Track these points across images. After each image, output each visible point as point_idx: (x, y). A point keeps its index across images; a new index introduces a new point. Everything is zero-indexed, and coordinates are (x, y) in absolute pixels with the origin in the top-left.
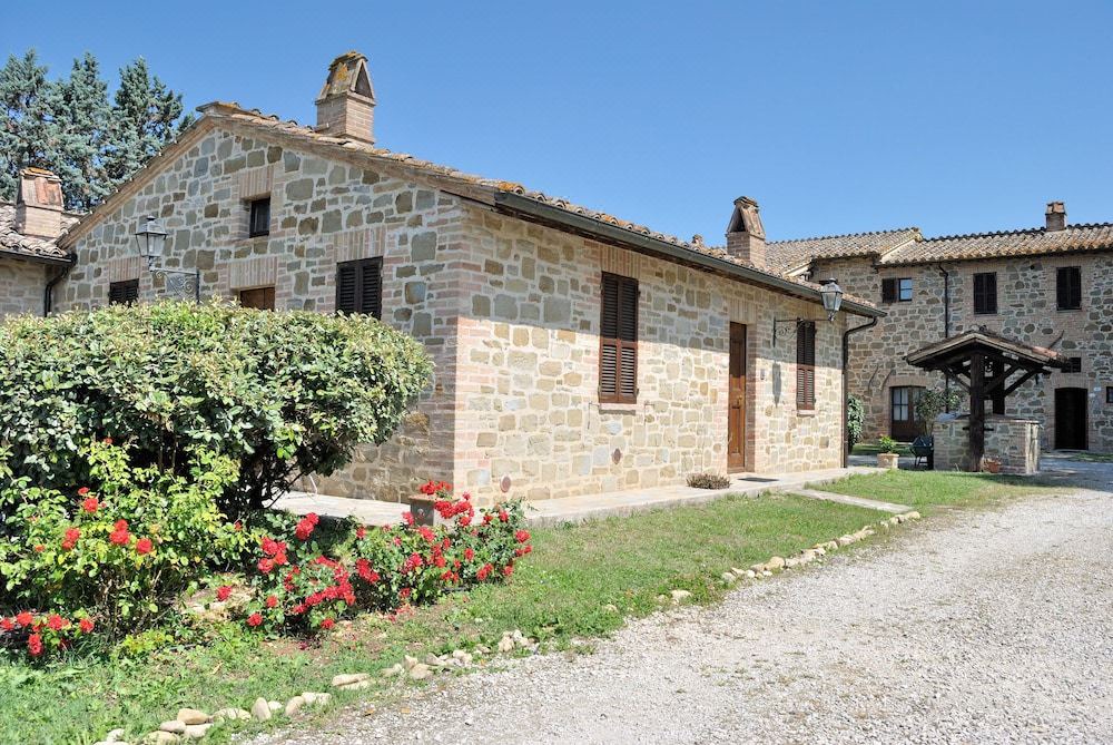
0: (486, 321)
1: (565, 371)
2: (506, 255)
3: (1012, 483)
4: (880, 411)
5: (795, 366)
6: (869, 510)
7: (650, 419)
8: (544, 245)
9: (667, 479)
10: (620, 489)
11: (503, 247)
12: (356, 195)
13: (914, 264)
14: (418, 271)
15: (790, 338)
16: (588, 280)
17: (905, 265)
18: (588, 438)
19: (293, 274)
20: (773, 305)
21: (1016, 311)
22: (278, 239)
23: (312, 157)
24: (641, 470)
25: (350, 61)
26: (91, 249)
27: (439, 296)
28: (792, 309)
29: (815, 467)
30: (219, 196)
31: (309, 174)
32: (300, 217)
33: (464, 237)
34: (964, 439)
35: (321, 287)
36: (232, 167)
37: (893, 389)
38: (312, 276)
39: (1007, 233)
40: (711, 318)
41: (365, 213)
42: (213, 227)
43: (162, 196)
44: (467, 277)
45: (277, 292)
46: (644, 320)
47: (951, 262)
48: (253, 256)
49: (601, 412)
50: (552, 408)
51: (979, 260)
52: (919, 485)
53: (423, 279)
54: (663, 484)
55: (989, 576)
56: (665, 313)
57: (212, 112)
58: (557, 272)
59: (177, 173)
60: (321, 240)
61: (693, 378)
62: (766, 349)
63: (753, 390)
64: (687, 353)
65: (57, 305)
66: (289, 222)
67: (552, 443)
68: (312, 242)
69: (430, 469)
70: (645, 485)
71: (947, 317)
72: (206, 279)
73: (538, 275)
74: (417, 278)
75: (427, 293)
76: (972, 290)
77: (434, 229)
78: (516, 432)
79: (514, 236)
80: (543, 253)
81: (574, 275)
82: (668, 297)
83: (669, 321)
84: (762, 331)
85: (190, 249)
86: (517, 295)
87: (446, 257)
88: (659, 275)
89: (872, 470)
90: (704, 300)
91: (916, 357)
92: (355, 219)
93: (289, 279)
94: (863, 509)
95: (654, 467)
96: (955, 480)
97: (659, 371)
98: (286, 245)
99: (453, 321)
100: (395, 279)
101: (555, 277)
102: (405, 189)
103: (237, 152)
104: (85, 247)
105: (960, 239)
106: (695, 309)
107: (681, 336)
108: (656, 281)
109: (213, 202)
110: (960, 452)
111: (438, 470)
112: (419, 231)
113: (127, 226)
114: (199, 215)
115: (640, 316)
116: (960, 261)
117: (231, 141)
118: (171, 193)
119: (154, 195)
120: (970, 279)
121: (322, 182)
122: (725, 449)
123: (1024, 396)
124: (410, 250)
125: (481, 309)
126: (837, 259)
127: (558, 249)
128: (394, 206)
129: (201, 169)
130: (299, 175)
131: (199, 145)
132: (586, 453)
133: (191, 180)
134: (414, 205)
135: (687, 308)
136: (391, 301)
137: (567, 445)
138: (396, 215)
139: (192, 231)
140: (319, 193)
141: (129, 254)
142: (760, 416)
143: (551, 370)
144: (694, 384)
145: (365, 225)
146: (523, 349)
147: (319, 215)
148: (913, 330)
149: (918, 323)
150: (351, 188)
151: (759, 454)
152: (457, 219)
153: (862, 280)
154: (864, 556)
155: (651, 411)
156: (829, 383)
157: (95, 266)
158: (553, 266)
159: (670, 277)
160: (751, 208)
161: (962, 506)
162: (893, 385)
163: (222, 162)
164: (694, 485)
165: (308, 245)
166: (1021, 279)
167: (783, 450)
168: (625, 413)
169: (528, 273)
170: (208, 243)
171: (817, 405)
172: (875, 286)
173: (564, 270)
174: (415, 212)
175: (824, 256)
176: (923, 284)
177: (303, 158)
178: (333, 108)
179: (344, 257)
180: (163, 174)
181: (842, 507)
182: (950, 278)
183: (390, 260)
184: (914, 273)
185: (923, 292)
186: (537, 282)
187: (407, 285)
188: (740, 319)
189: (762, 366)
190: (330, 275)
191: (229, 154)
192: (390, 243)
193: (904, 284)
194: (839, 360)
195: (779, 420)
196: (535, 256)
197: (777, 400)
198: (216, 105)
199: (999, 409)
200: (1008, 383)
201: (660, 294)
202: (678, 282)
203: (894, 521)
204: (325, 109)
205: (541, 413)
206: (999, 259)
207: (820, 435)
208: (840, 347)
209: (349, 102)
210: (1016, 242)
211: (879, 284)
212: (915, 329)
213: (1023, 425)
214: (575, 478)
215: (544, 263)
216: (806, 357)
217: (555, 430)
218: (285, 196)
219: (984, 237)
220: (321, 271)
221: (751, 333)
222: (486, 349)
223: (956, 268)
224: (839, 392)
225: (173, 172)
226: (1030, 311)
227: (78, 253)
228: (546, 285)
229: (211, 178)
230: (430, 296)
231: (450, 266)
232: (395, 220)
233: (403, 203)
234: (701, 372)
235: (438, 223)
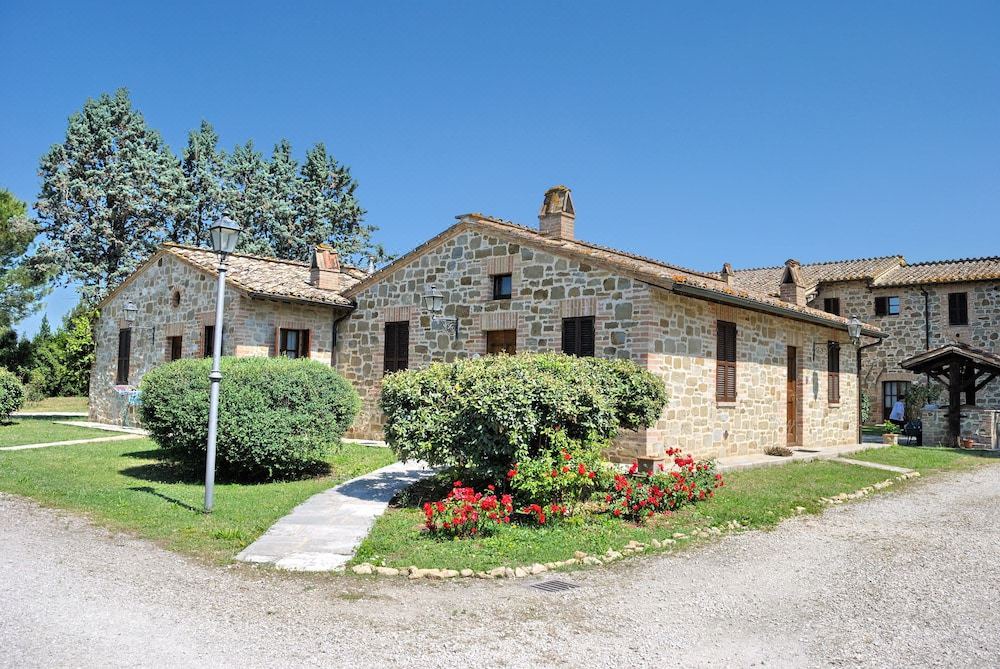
0: (661, 355)
1: (699, 383)
2: (669, 316)
3: (981, 456)
4: (875, 399)
5: (827, 373)
6: (885, 471)
7: (743, 411)
8: (688, 307)
9: (753, 450)
10: (727, 456)
11: (669, 311)
12: (575, 278)
13: (900, 286)
14: (620, 326)
15: (824, 355)
16: (710, 326)
17: (894, 287)
18: (710, 424)
19: (530, 323)
20: (813, 334)
21: (983, 322)
22: (518, 302)
23: (542, 253)
24: (738, 444)
25: (562, 193)
26: (369, 300)
27: (635, 341)
28: (824, 335)
29: (840, 443)
30: (470, 272)
31: (540, 262)
32: (535, 289)
33: (650, 307)
34: (945, 423)
35: (550, 332)
36: (480, 255)
37: (884, 383)
38: (543, 325)
39: (974, 259)
40: (777, 345)
41: (581, 289)
42: (468, 291)
43: (426, 269)
44: (652, 329)
45: (518, 334)
46: (739, 349)
47: (930, 284)
48: (499, 311)
49: (718, 407)
50: (693, 406)
51: (953, 283)
52: (915, 455)
53: (623, 330)
54: (751, 453)
55: (968, 505)
56: (750, 343)
57: (467, 220)
58: (695, 323)
59: (438, 256)
60: (550, 304)
61: (767, 384)
62: (809, 363)
63: (801, 391)
64: (762, 368)
65: (341, 335)
66: (526, 292)
67: (693, 427)
68: (543, 304)
69: (630, 442)
70: (741, 454)
71: (927, 327)
72: (463, 323)
73: (685, 325)
74: (619, 329)
75: (626, 338)
76: (947, 306)
77: (631, 301)
78: (675, 420)
79: (673, 304)
80: (689, 313)
81: (703, 324)
82: (751, 333)
83: (753, 348)
84: (807, 350)
85: (450, 303)
86: (675, 338)
87: (640, 318)
88: (747, 319)
89: (881, 446)
90: (772, 334)
91: (908, 363)
92: (574, 292)
93: (527, 326)
94: (881, 470)
95: (745, 442)
96: (939, 452)
97: (747, 381)
98: (524, 305)
99: (646, 356)
100: (604, 330)
101: (694, 326)
102: (610, 276)
103: (484, 245)
104: (364, 298)
105: (937, 264)
106: (767, 339)
107: (760, 358)
108: (746, 323)
109: (467, 276)
110: (942, 433)
111: (635, 443)
112: (620, 301)
113: (398, 287)
114: (456, 283)
115: (737, 346)
116: (938, 284)
117: (480, 238)
118: (434, 268)
119: (420, 268)
120: (946, 298)
121: (549, 268)
122: (785, 430)
123: (991, 389)
124: (614, 312)
125: (659, 349)
126: (839, 282)
127: (695, 308)
128: (602, 286)
129: (458, 253)
130: (533, 263)
131: (455, 239)
132: (709, 433)
133: (448, 261)
134: (616, 286)
135: (763, 339)
136: (601, 342)
137: (701, 428)
138: (603, 291)
139: (451, 293)
140: (548, 275)
141: (401, 305)
142: (806, 408)
143: (692, 382)
144: (767, 388)
145: (581, 296)
146: (678, 370)
147: (548, 288)
148: (900, 337)
149: (904, 331)
150: (571, 273)
151: (806, 433)
152: (647, 296)
153: (858, 298)
154: (892, 495)
155: (744, 406)
156: (849, 384)
157: (373, 311)
158: (693, 319)
159: (753, 320)
160: (797, 267)
161: (947, 470)
162: (885, 380)
163: (474, 251)
164: (770, 453)
165: (540, 306)
166: (987, 298)
167: (820, 431)
168: (730, 408)
169: (681, 325)
170: (464, 301)
171: (841, 400)
172: (870, 303)
173: (698, 321)
174: (617, 291)
175: (828, 279)
176: (908, 302)
177: (535, 253)
178: (551, 221)
179: (567, 314)
180: (426, 255)
181: (868, 469)
182: (930, 297)
183: (599, 318)
184: (901, 293)
185: (908, 308)
186: (684, 330)
187: (613, 333)
188: (794, 344)
189: (807, 374)
190: (558, 325)
191: (479, 246)
192: (601, 309)
193: (892, 301)
194: (855, 367)
195: (818, 410)
196: (683, 314)
197: (816, 397)
198: (470, 216)
199: (971, 401)
200: (978, 382)
201: (749, 331)
202: (758, 323)
203: (904, 477)
204: (545, 222)
205: (688, 409)
206: (969, 282)
207: (843, 420)
208: (855, 358)
209: (562, 218)
210: (983, 268)
211: (873, 301)
212: (902, 336)
213: (989, 413)
214: (704, 448)
215: (688, 318)
216: (834, 367)
217: (694, 418)
218: (522, 275)
219: (957, 263)
220: (550, 322)
221: (800, 352)
222: (661, 371)
223: (935, 290)
224: (855, 391)
225: (435, 254)
226: (994, 323)
227: (358, 302)
228: (689, 331)
229: (465, 260)
230: (628, 341)
231: (642, 324)
232: (603, 294)
233: (609, 284)
234: (771, 380)
235: (633, 298)
